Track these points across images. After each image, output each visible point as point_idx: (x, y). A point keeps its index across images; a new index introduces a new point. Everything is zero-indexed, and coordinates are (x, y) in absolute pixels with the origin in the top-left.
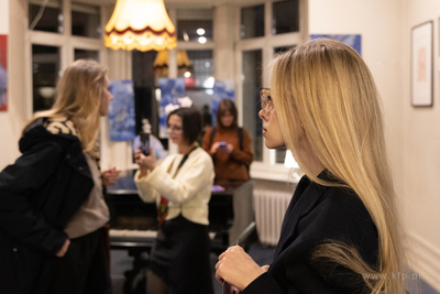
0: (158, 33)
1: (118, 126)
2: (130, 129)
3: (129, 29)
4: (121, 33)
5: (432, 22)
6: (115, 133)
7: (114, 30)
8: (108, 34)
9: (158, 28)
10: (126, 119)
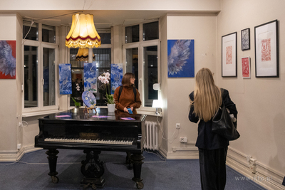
0: (93, 39)
1: (63, 87)
2: (69, 88)
3: (79, 37)
4: (75, 39)
5: (236, 33)
6: (62, 91)
7: (71, 38)
8: (68, 40)
9: (93, 37)
10: (67, 84)
